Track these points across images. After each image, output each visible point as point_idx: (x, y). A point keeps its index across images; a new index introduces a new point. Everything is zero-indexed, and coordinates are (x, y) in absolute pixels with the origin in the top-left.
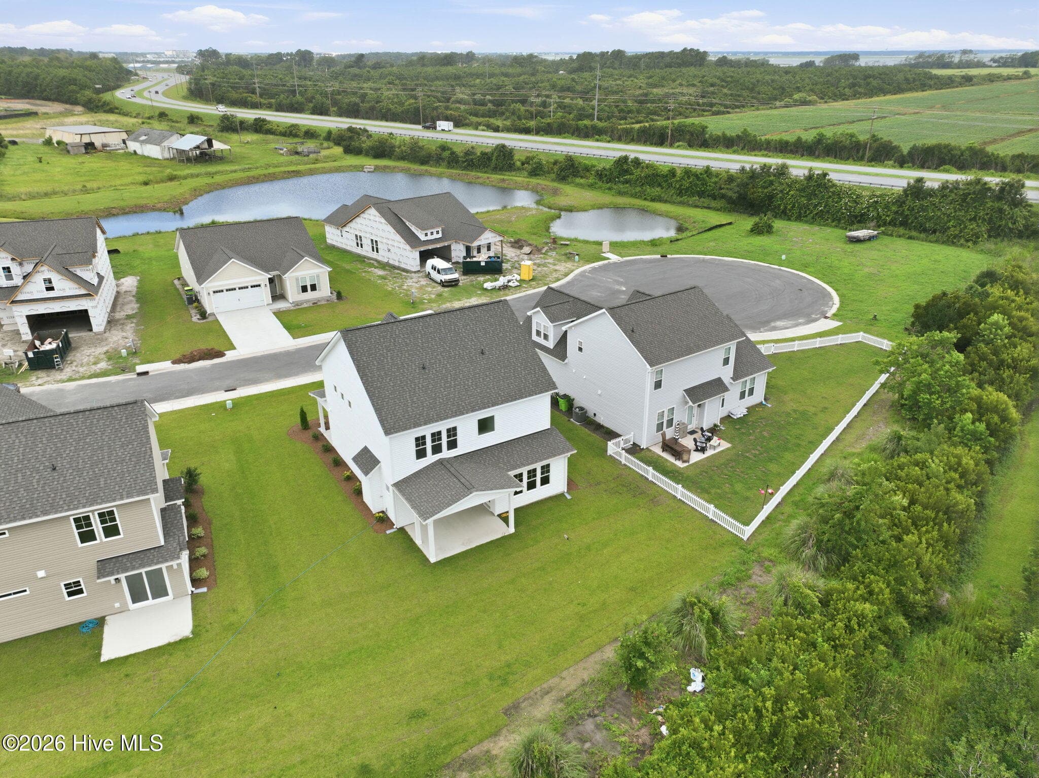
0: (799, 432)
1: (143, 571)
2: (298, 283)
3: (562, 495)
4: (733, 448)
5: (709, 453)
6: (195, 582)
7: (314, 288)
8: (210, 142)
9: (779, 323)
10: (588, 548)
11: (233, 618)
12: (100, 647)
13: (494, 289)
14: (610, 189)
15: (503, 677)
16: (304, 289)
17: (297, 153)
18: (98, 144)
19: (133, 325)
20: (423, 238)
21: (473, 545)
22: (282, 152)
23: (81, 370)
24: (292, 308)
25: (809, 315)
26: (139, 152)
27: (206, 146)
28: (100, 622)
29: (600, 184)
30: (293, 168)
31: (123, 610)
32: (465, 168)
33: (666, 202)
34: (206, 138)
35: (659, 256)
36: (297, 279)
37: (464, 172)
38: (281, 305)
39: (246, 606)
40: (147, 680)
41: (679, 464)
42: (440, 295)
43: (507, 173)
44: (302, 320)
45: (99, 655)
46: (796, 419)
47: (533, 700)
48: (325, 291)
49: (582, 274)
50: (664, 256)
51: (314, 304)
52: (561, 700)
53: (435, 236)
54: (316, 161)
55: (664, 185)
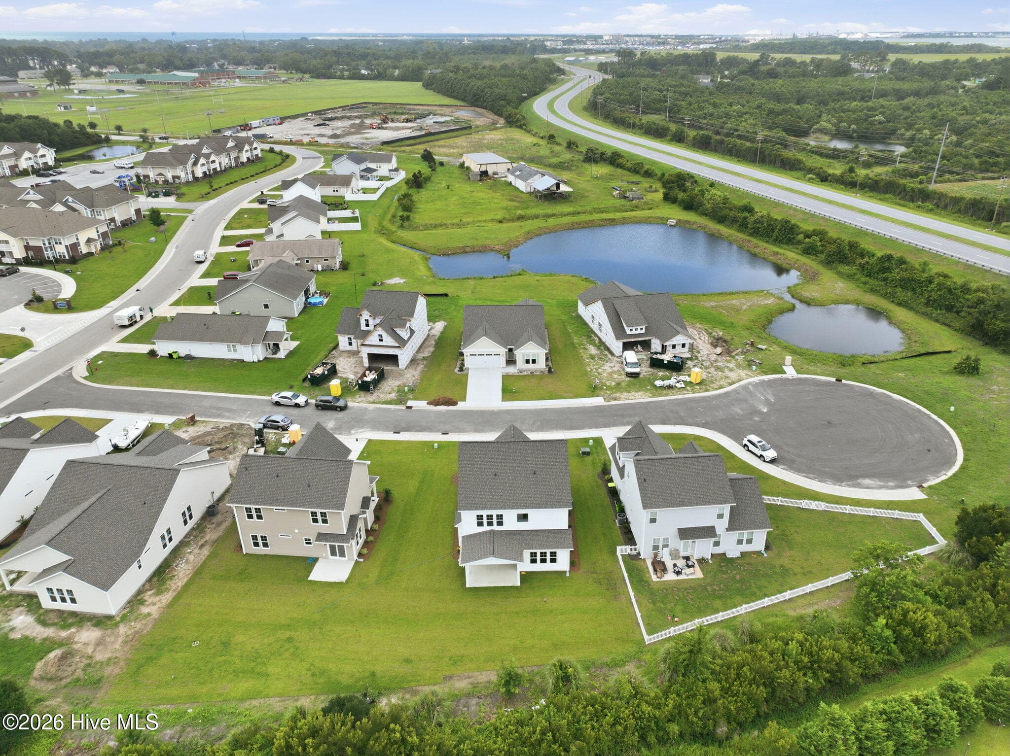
0: (766, 584)
1: (336, 544)
2: (523, 357)
3: (565, 572)
4: (703, 579)
5: (681, 577)
6: (360, 555)
7: (534, 361)
8: (558, 186)
9: (867, 481)
10: (551, 611)
11: (365, 580)
12: (310, 572)
13: (662, 388)
14: (865, 283)
15: (456, 661)
16: (527, 361)
17: (625, 197)
18: (490, 172)
19: (423, 366)
20: (628, 332)
21: (493, 585)
22: (615, 193)
23: (382, 396)
24: (516, 374)
25: (906, 480)
26: (513, 183)
27: (554, 188)
28: (316, 560)
29: (859, 276)
30: (611, 216)
31: (326, 558)
32: (751, 235)
33: (911, 309)
34: (555, 182)
35: (834, 380)
36: (523, 355)
37: (749, 238)
38: (512, 370)
39: (373, 576)
40: (319, 596)
41: (654, 578)
42: (618, 384)
43: (784, 246)
44: (515, 386)
45: (308, 576)
46: (776, 573)
47: (460, 678)
48: (541, 365)
49: (745, 388)
50: (839, 380)
51: (531, 373)
52: (472, 684)
53: (639, 331)
54: (636, 208)
55: (918, 290)
